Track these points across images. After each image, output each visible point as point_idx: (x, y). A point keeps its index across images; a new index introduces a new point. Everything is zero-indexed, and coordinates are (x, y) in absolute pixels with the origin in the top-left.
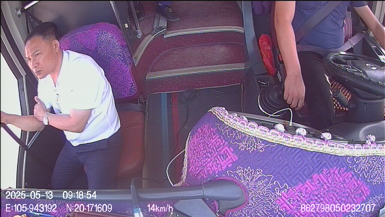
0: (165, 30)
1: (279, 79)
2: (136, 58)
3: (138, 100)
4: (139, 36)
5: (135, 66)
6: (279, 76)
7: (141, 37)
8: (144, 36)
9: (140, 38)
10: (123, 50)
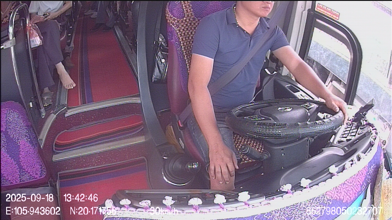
0: (65, 108)
1: (182, 145)
2: (41, 140)
3: (49, 183)
4: (43, 116)
5: (41, 148)
6: (181, 143)
7: (45, 116)
8: (47, 116)
9: (44, 118)
10: (28, 131)
